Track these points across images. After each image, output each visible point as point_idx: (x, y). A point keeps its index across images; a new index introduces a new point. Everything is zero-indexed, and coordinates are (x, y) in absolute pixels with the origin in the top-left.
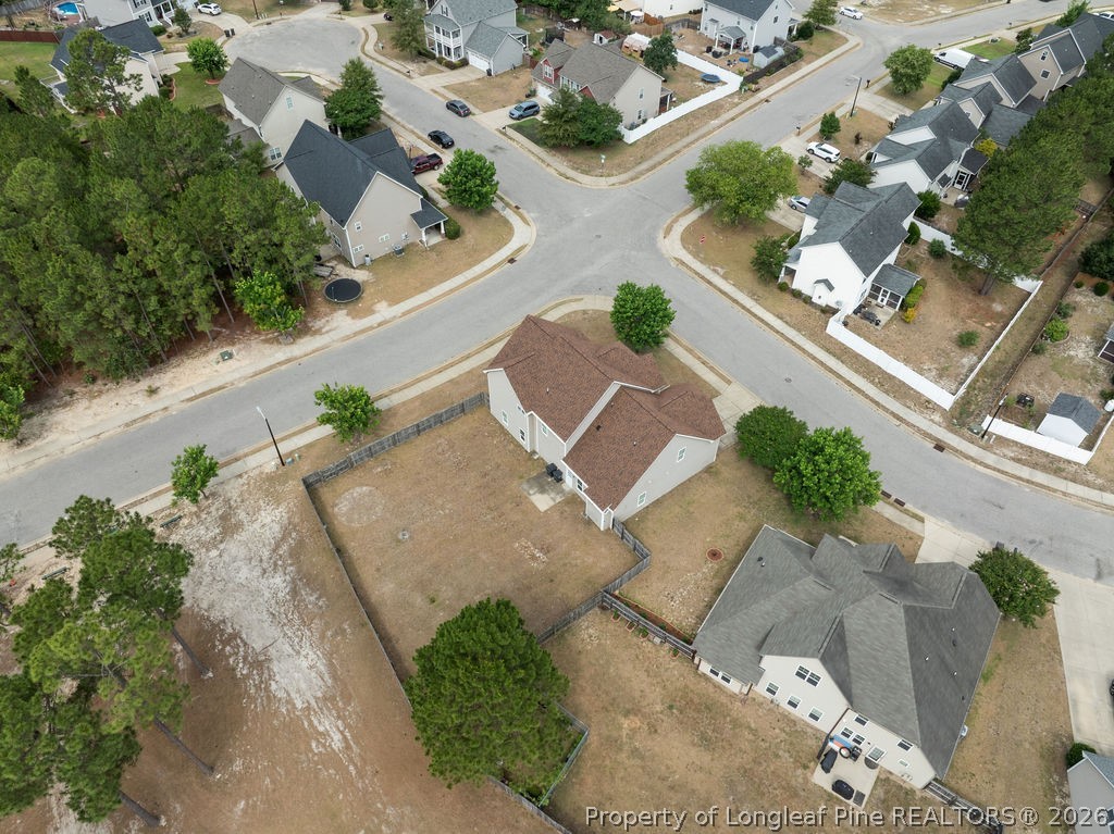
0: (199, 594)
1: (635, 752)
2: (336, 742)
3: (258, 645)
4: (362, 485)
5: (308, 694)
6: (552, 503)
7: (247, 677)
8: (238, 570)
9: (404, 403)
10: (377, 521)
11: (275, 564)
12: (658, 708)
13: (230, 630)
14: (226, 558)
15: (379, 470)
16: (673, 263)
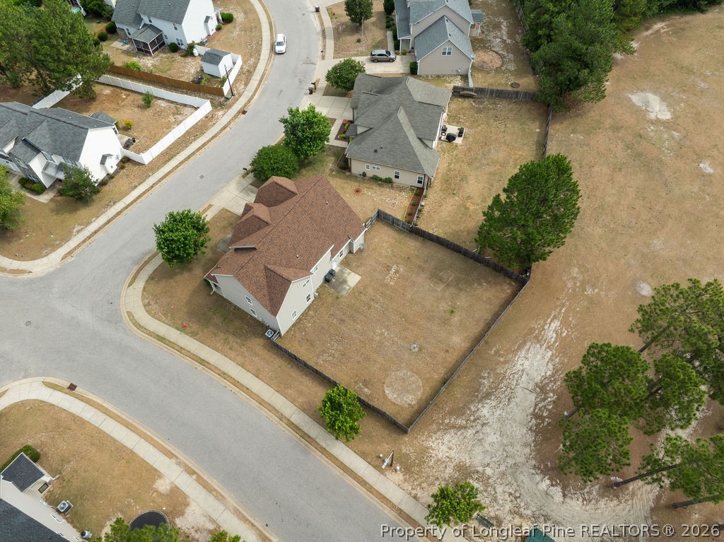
0: (521, 459)
2: (556, 324)
3: (532, 397)
4: (385, 396)
5: (541, 352)
6: (353, 274)
7: (553, 391)
8: (492, 444)
9: (293, 401)
10: (411, 370)
11: (475, 420)
13: (534, 421)
14: (487, 460)
15: (366, 390)
16: (69, 260)
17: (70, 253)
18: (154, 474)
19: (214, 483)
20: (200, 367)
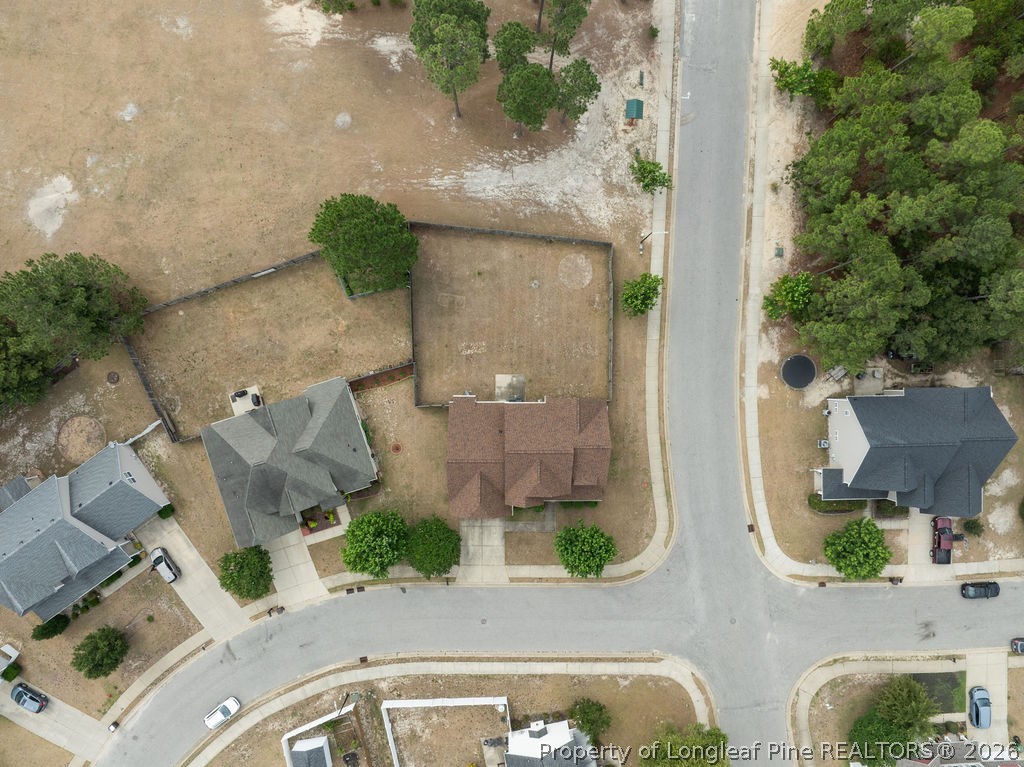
0: (574, 152)
1: (328, 316)
2: (433, 181)
3: (517, 169)
4: (592, 281)
5: (470, 181)
6: (497, 385)
7: (501, 155)
8: (576, 180)
9: (644, 347)
10: (557, 275)
11: (566, 203)
12: (340, 345)
13: (537, 158)
14: (590, 177)
15: (597, 299)
16: (658, 653)
17: (651, 660)
18: (762, 405)
19: (737, 357)
20: (668, 442)
